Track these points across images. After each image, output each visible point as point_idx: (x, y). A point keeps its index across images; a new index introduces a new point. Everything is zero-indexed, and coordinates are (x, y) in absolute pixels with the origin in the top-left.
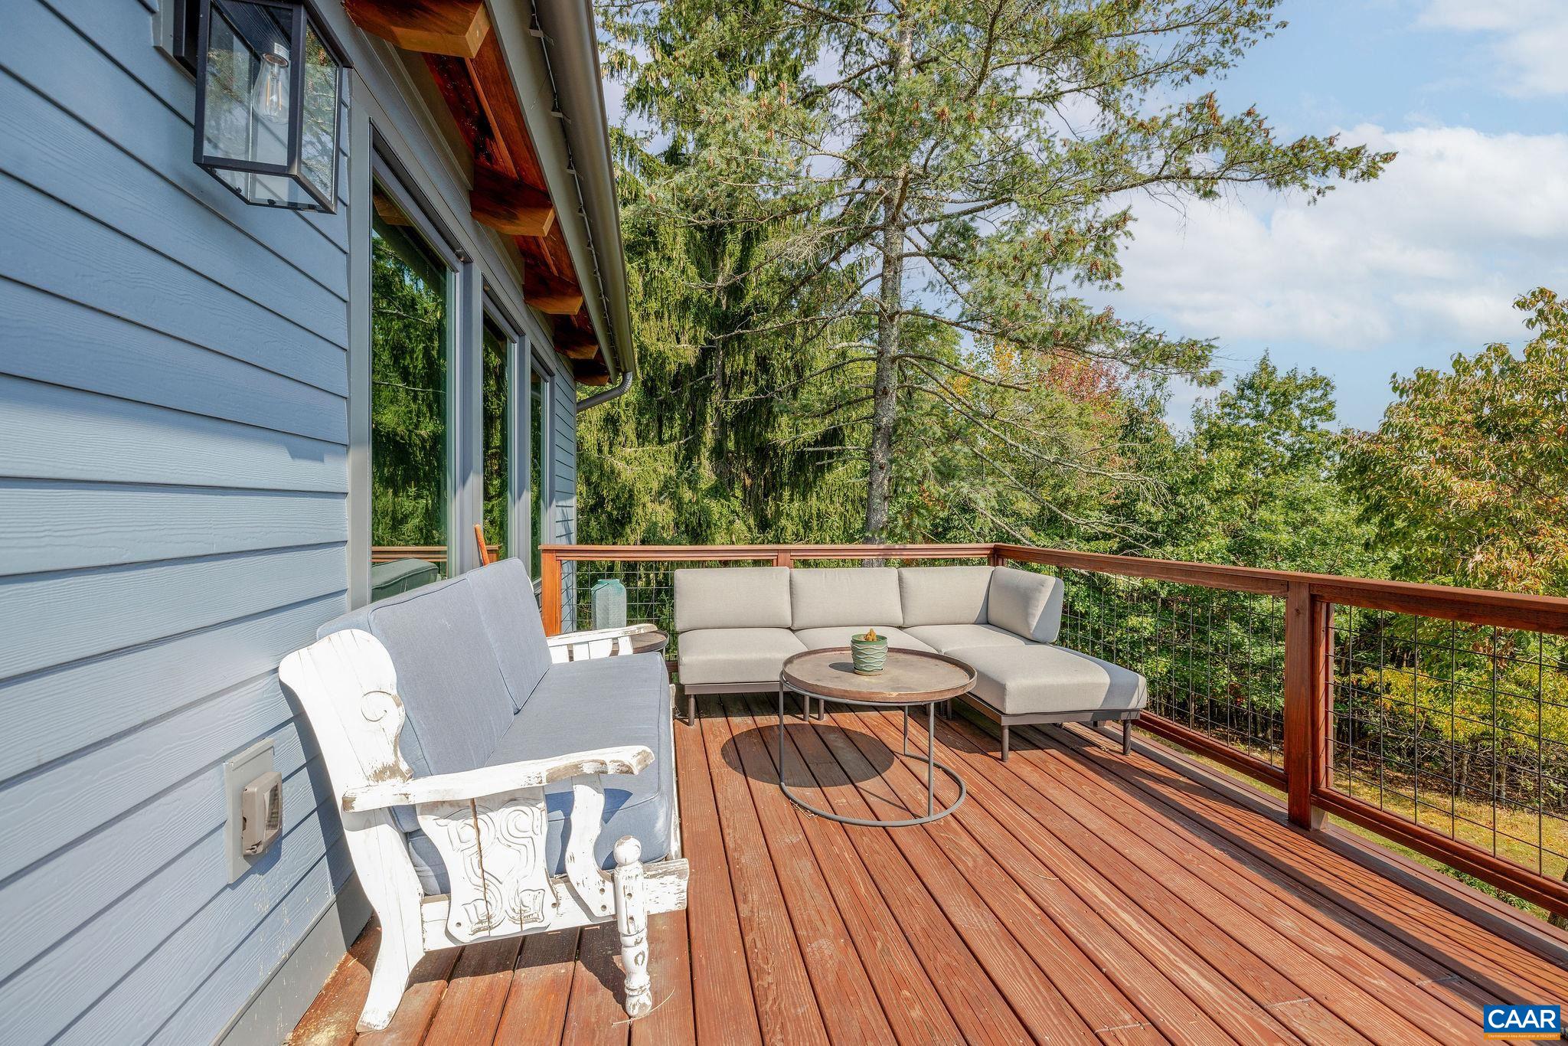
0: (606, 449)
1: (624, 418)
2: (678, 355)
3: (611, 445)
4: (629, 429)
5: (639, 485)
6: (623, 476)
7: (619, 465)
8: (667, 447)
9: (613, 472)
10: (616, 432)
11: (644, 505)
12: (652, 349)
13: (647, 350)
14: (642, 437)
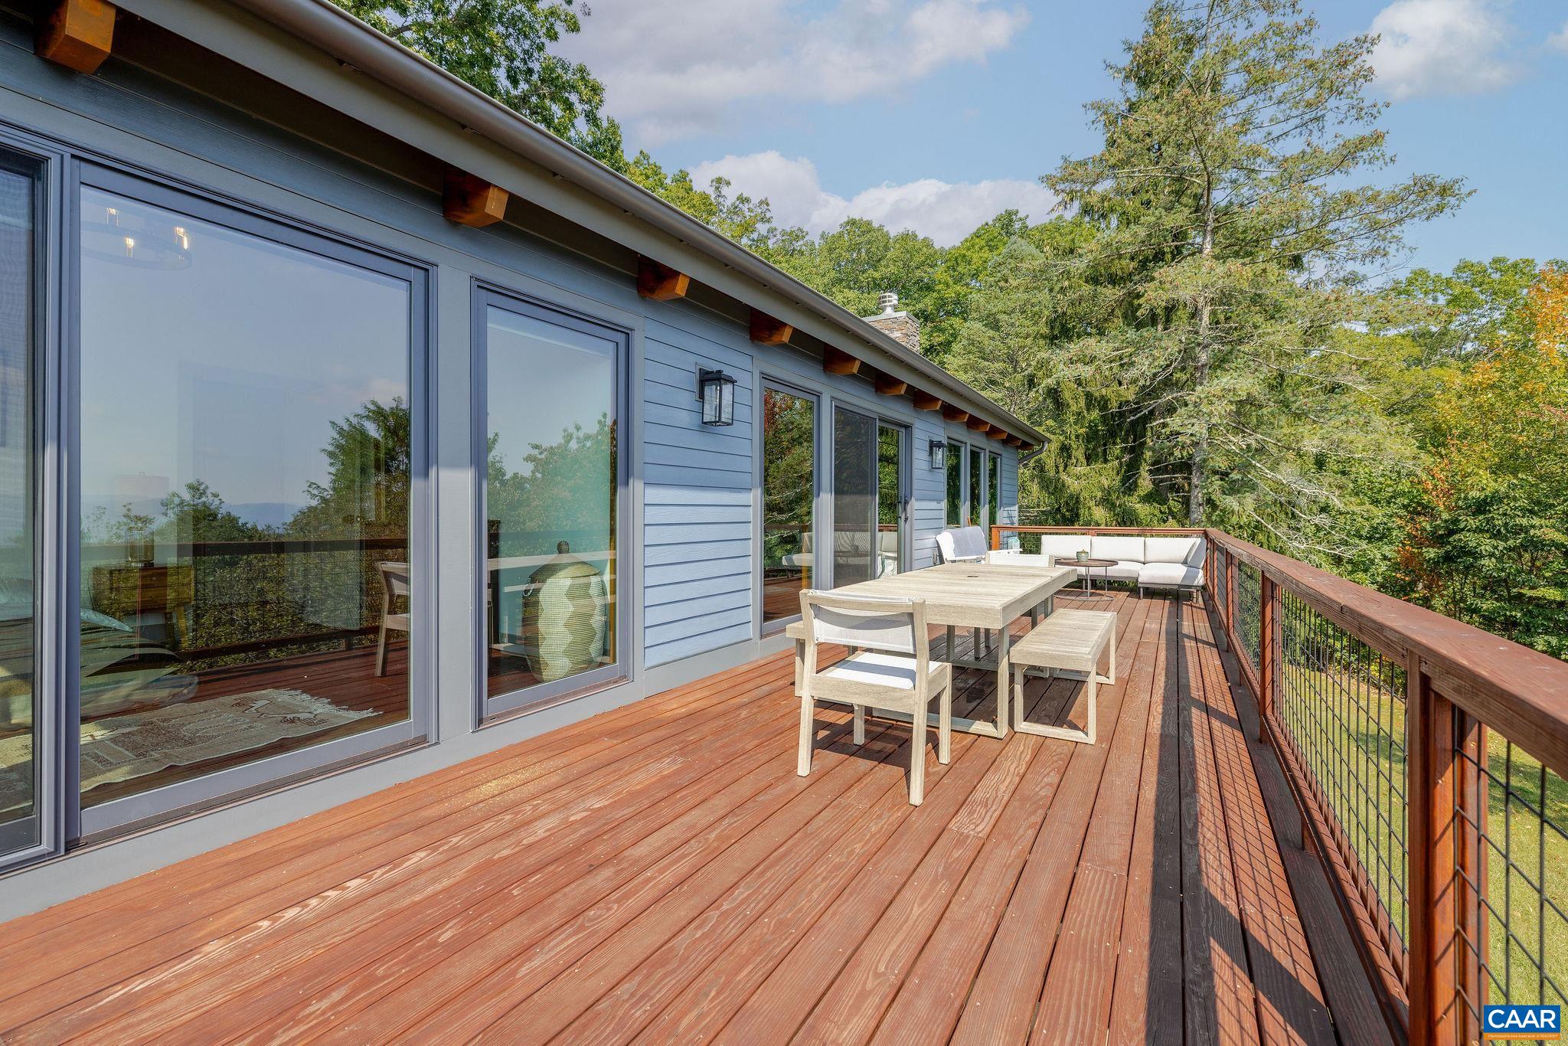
0: (1061, 469)
1: (1075, 446)
2: (1120, 396)
3: (1066, 467)
4: (1079, 453)
5: (1085, 494)
6: (1071, 488)
7: (1068, 481)
8: (1110, 464)
9: (1064, 486)
10: (1070, 457)
11: (1090, 508)
12: (1097, 394)
13: (1092, 395)
14: (1089, 459)
